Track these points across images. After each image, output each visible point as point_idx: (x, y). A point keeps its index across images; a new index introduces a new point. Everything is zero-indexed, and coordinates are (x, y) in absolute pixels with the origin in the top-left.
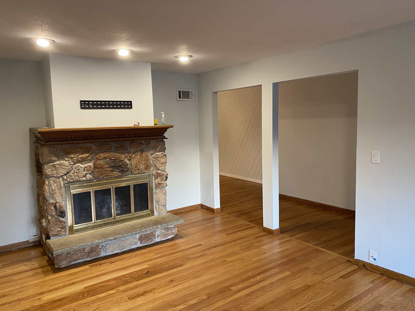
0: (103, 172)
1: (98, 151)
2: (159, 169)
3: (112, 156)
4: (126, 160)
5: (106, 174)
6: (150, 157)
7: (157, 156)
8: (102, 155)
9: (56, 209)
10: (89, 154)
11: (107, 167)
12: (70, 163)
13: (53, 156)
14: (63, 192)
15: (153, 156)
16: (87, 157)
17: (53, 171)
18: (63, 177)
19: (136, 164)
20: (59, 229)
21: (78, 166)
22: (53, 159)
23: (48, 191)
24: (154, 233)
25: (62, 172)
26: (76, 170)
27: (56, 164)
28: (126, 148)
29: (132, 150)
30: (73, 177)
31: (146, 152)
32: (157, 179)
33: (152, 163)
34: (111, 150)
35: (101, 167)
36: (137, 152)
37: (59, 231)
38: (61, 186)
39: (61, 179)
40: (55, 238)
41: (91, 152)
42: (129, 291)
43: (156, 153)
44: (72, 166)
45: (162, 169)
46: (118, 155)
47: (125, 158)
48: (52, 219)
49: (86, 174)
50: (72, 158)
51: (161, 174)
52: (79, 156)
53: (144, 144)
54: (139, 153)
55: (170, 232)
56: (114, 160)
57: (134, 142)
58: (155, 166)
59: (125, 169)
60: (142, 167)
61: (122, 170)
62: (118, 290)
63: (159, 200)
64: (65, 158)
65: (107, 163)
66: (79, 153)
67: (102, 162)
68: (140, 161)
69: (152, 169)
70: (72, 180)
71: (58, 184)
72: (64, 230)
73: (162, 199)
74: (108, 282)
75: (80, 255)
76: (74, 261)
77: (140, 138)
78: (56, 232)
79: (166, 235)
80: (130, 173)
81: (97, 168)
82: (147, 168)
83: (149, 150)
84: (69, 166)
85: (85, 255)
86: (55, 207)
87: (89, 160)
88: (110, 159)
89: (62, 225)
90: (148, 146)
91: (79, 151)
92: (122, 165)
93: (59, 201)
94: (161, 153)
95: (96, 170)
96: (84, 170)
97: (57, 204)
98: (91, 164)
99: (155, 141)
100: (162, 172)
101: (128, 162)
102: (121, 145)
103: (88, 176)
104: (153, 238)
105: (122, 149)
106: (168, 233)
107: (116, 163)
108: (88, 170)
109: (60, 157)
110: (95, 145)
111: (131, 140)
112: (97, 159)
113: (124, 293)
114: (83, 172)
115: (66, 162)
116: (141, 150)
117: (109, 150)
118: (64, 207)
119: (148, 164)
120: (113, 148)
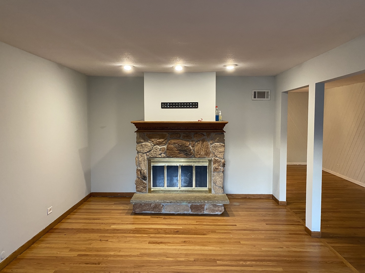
0: (172, 153)
1: (170, 138)
2: (217, 157)
3: (180, 142)
4: (190, 146)
5: (175, 155)
6: (210, 146)
7: (216, 146)
8: (173, 141)
9: (141, 174)
10: (164, 139)
11: (176, 150)
12: (152, 144)
13: (141, 138)
14: (146, 163)
15: (212, 145)
16: (163, 142)
17: (141, 148)
18: (147, 153)
19: (198, 150)
20: (142, 188)
21: (156, 147)
22: (141, 141)
23: (137, 161)
24: (203, 206)
25: (146, 150)
26: (155, 149)
27: (143, 145)
28: (190, 137)
29: (195, 139)
30: (153, 154)
31: (206, 141)
32: (215, 164)
33: (211, 151)
34: (180, 138)
35: (171, 150)
36: (199, 141)
37: (142, 189)
38: (145, 160)
39: (145, 154)
40: (139, 193)
41: (165, 138)
42: (154, 238)
43: (215, 143)
44: (152, 146)
45: (219, 157)
46: (184, 142)
47: (189, 145)
48: (138, 180)
49: (161, 153)
50: (153, 141)
51: (218, 161)
52: (157, 140)
53: (205, 136)
54: (201, 142)
55: (217, 209)
56: (181, 145)
57: (197, 133)
58: (214, 154)
59: (189, 153)
60: (203, 153)
61: (186, 153)
62: (149, 235)
63: (216, 182)
64: (149, 141)
65: (176, 147)
66: (157, 138)
67: (172, 146)
68: (202, 148)
69: (211, 155)
70: (152, 156)
71: (144, 157)
72: (145, 189)
73: (218, 181)
74: (149, 229)
75: (148, 208)
76: (144, 211)
77: (202, 131)
78: (140, 189)
79: (214, 211)
80: (193, 156)
81: (169, 150)
82: (207, 154)
83: (209, 141)
84: (151, 146)
85: (152, 209)
86: (141, 172)
87: (164, 144)
88: (178, 144)
89: (144, 185)
90: (209, 137)
91: (158, 137)
92: (187, 150)
93: (143, 169)
94: (219, 144)
95: (168, 151)
96: (160, 150)
97: (142, 171)
98: (165, 147)
99: (215, 134)
100: (219, 159)
101: (191, 148)
102: (187, 135)
103: (163, 154)
104: (202, 210)
105: (188, 137)
106: (215, 209)
107: (182, 148)
108: (163, 151)
109: (146, 140)
110: (169, 134)
111: (195, 131)
112: (169, 143)
113: (151, 238)
114: (160, 152)
115: (149, 144)
116: (202, 140)
117: (178, 138)
118: (146, 173)
119: (208, 152)
120: (182, 136)
